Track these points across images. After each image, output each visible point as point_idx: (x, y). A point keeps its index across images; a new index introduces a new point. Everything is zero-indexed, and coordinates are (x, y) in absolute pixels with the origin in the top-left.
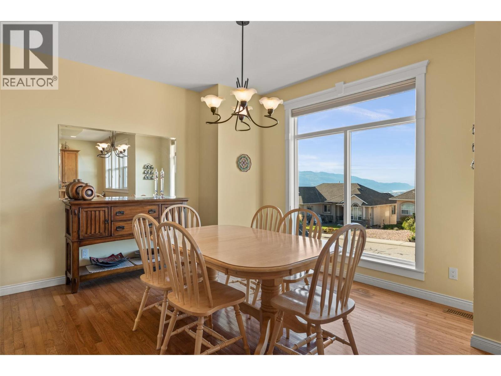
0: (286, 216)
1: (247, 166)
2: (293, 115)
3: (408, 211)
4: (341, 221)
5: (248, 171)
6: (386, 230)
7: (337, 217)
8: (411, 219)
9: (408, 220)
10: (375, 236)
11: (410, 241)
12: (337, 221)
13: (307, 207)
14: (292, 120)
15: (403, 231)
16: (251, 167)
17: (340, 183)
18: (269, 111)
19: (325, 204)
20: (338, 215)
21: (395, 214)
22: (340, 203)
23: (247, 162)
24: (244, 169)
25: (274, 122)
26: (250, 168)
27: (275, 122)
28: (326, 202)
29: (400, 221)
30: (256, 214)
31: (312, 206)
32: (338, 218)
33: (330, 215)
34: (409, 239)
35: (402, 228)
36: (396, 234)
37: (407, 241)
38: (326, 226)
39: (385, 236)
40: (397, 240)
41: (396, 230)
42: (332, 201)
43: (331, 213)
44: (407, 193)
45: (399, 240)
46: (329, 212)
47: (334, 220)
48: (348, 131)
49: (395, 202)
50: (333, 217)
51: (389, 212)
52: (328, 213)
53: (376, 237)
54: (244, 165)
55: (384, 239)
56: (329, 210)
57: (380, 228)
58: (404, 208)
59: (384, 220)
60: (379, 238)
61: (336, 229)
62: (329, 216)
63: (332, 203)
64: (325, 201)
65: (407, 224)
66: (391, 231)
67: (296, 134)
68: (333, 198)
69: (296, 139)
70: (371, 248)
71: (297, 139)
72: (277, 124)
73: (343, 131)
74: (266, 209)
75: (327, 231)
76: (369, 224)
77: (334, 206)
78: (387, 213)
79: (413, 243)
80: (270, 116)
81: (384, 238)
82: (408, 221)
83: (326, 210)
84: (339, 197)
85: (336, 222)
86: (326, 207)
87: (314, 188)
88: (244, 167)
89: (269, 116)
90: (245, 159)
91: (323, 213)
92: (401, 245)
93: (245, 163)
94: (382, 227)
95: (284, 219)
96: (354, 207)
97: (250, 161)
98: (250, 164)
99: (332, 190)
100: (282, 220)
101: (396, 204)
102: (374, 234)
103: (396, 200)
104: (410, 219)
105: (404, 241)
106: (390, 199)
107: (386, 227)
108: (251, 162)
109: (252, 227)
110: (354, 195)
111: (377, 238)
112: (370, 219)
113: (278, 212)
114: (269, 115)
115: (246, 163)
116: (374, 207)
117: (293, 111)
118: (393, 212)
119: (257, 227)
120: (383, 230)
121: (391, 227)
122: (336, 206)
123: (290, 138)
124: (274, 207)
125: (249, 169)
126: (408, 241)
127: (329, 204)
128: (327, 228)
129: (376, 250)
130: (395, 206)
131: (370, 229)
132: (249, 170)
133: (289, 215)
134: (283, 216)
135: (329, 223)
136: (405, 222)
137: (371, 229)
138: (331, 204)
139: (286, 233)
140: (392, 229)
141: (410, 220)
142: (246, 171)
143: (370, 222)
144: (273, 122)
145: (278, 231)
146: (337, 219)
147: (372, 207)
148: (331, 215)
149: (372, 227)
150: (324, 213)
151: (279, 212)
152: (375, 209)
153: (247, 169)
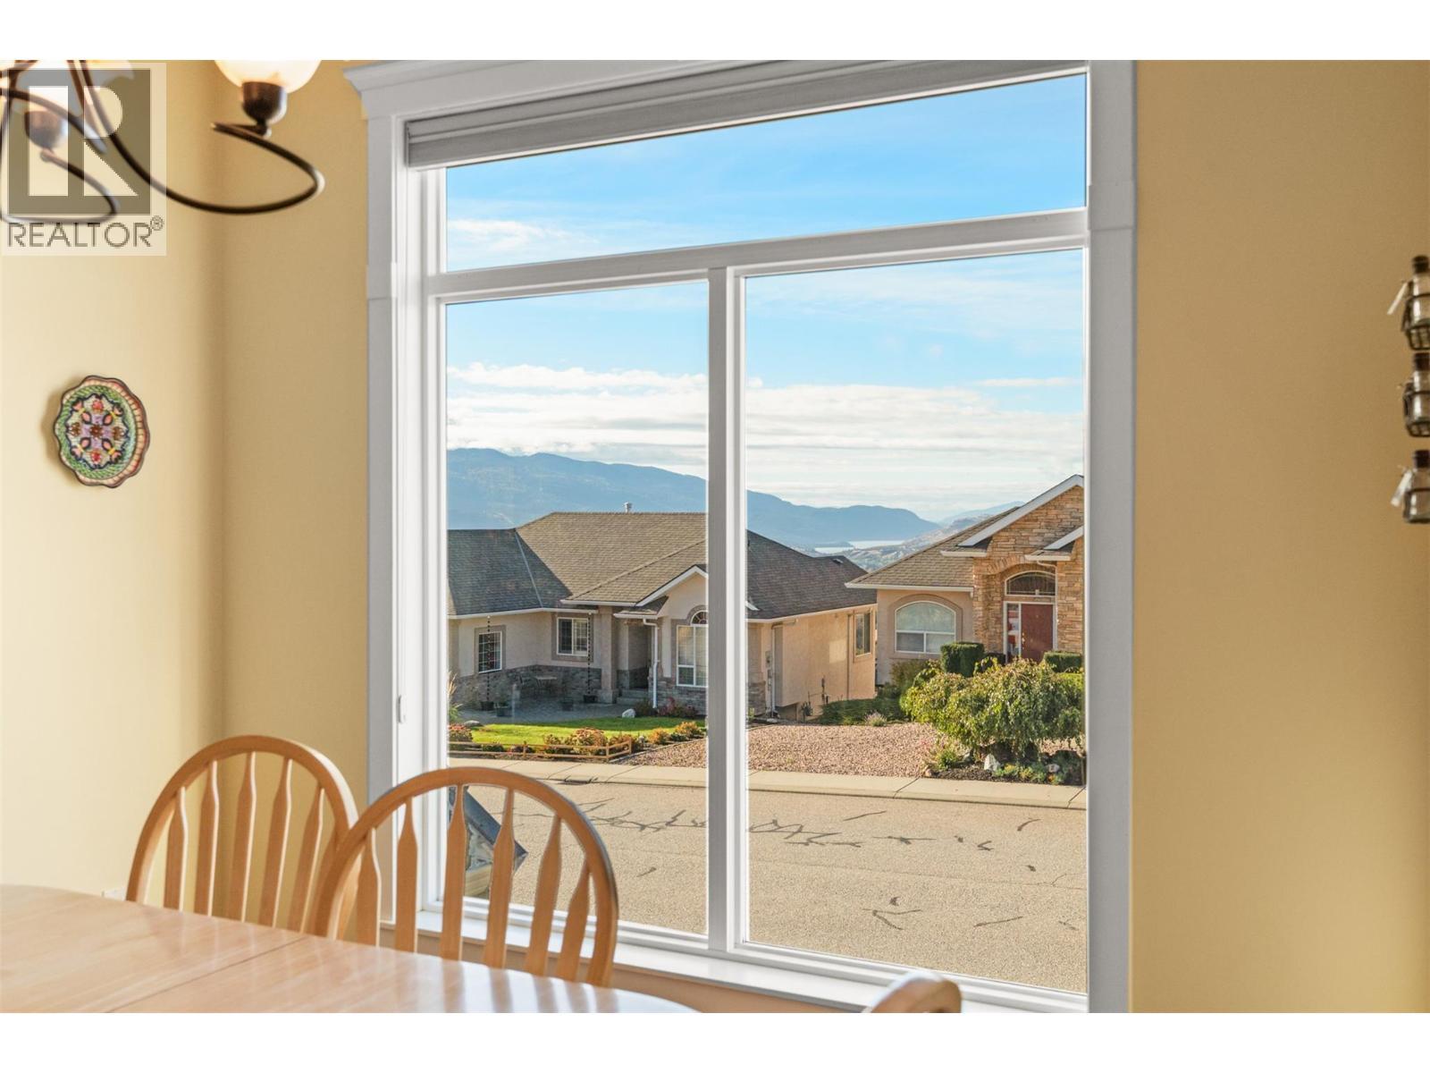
0: (376, 814)
1: (122, 451)
2: (415, 152)
3: (922, 635)
4: (639, 693)
5: (128, 481)
6: (834, 729)
7: (618, 673)
8: (938, 677)
9: (926, 678)
10: (791, 757)
11: (935, 775)
12: (620, 695)
13: (476, 630)
14: (406, 182)
15: (906, 726)
16: (147, 456)
17: (633, 510)
18: (255, 95)
19: (561, 614)
20: (625, 666)
21: (868, 649)
22: (634, 608)
23: (118, 423)
24: (100, 467)
25: (290, 181)
26: (140, 461)
27: (300, 182)
28: (566, 606)
29: (891, 682)
30: (170, 795)
31: (503, 628)
32: (626, 682)
33: (586, 665)
34: (931, 766)
35: (902, 716)
36: (877, 743)
37: (923, 775)
38: (571, 724)
39: (832, 757)
40: (882, 774)
41: (876, 725)
42: (597, 598)
43: (590, 659)
44: (918, 558)
45: (892, 774)
46: (585, 654)
47: (607, 694)
48: (730, 271)
49: (870, 596)
50: (599, 677)
51: (845, 643)
52: (574, 659)
53: (793, 767)
54: (97, 443)
55: (830, 772)
56: (581, 645)
57: (808, 718)
58: (909, 622)
59: (823, 681)
60: (808, 770)
61: (617, 733)
62: (583, 670)
63: (596, 607)
64: (563, 601)
65: (922, 699)
66: (857, 729)
67: (431, 271)
68: (602, 582)
69: (431, 299)
70: (775, 822)
71: (439, 300)
72: (310, 193)
73: (706, 270)
74: (243, 756)
75: (576, 749)
76: (764, 701)
77: (607, 621)
78: (838, 651)
79: (946, 781)
80: (262, 130)
81: (827, 770)
82: (928, 686)
83: (566, 645)
84: (630, 579)
85: (615, 702)
86: (566, 627)
87: (509, 538)
88: (97, 457)
89: (255, 135)
90: (107, 406)
91: (554, 657)
92: (899, 795)
93: (107, 432)
94: (817, 712)
95: (365, 838)
96: (695, 626)
97: (144, 422)
98: (141, 438)
99: (593, 544)
100: (349, 842)
101: (873, 607)
102: (783, 749)
103: (875, 590)
104: (933, 674)
105: (910, 775)
106: (849, 585)
107: (832, 715)
108: (145, 427)
109: (132, 893)
110: (696, 569)
111: (799, 770)
112: (765, 678)
113: (320, 788)
114: (251, 122)
115: (109, 428)
116: (780, 623)
117: (415, 129)
118: (862, 641)
119: (171, 900)
120: (822, 730)
121: (853, 712)
122: (616, 622)
123: (396, 291)
124: (289, 752)
125: (130, 468)
126: (927, 774)
127: (583, 615)
128: (573, 731)
129: (799, 831)
130: (868, 616)
131: (767, 728)
132: (133, 473)
133: (395, 806)
134: (353, 817)
135: (582, 706)
136: (914, 689)
137: (773, 728)
138: (590, 612)
139: (373, 943)
140: (859, 720)
141: (932, 680)
142: (110, 481)
143: (767, 693)
144: (283, 180)
145: (320, 928)
146: (618, 685)
147: (774, 625)
148: (592, 666)
149: (775, 715)
150: (558, 658)
151: (325, 781)
152: (786, 632)
153: (120, 466)
